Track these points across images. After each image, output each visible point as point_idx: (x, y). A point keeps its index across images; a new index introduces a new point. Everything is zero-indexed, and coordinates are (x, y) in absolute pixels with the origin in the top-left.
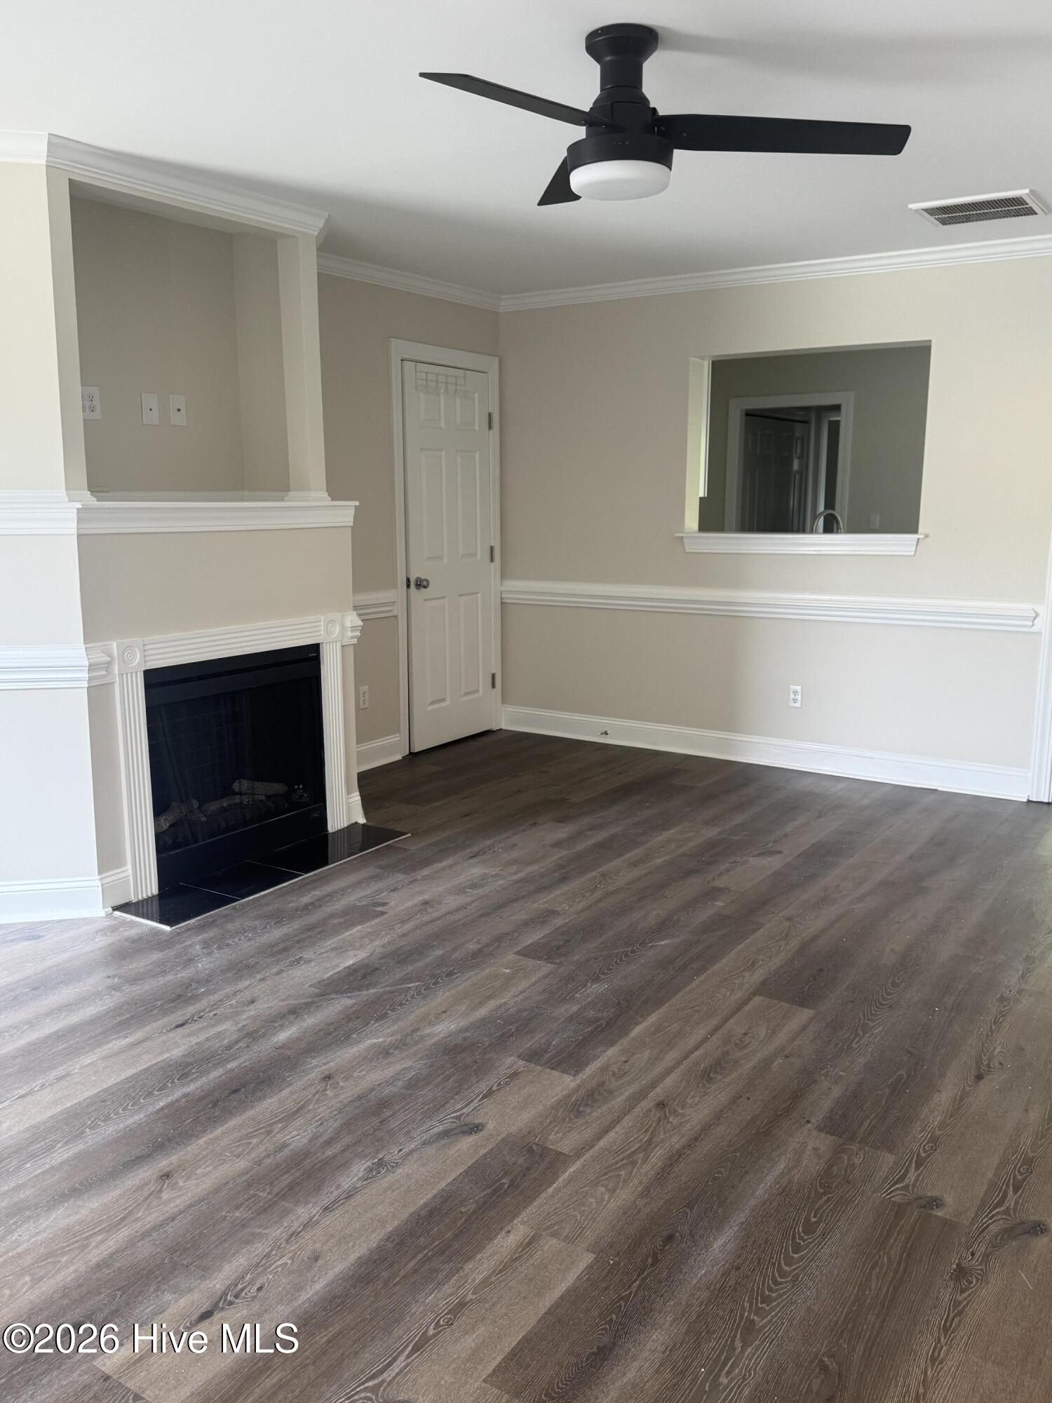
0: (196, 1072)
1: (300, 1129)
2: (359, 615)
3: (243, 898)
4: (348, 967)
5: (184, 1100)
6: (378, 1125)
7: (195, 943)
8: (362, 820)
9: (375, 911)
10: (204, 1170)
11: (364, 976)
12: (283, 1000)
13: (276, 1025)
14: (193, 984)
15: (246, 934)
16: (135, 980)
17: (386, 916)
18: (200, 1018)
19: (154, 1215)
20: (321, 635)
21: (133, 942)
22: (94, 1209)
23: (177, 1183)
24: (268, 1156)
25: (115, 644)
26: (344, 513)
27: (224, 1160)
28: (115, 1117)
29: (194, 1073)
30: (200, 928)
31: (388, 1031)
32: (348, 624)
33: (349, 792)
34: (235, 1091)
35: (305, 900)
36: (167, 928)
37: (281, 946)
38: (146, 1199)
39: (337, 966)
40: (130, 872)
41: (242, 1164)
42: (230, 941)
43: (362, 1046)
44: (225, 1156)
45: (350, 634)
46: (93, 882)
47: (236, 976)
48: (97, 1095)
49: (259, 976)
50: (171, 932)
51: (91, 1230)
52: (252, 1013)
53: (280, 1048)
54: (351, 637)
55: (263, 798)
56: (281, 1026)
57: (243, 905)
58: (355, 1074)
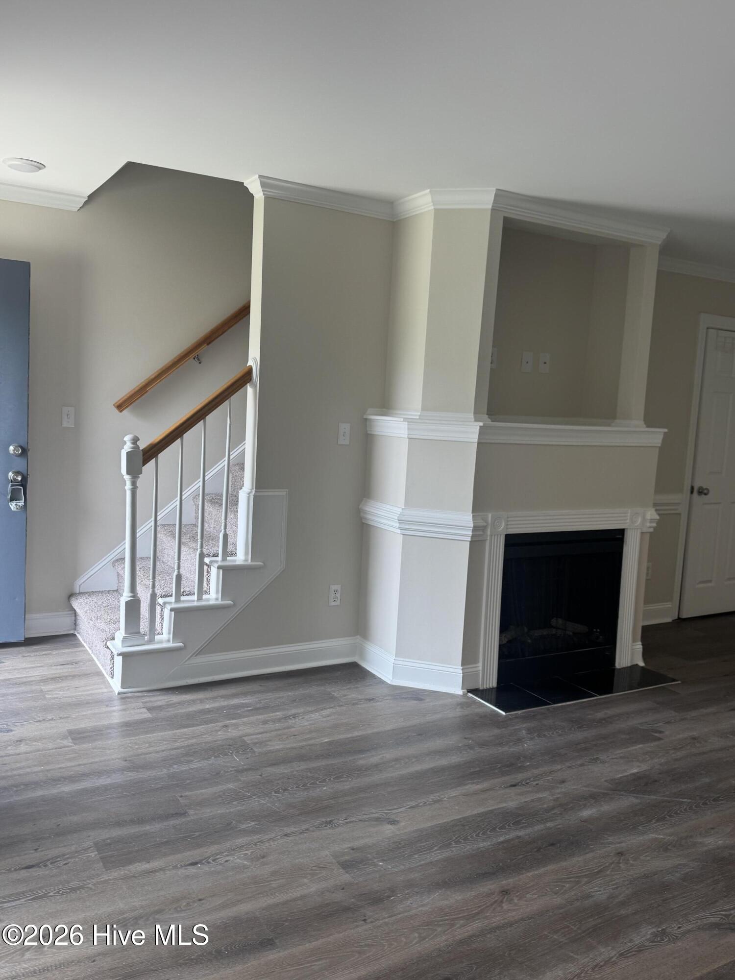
0: (525, 823)
1: (601, 887)
2: (656, 510)
3: (554, 704)
4: (634, 774)
5: (517, 840)
6: (661, 902)
7: (522, 728)
8: (641, 664)
9: (653, 735)
10: (531, 896)
11: (646, 784)
12: (585, 786)
13: (581, 803)
14: (521, 758)
15: (557, 731)
16: (483, 744)
17: (662, 742)
18: (527, 783)
19: (498, 918)
20: (627, 523)
21: (481, 717)
22: (458, 900)
23: (512, 900)
24: (578, 900)
25: (490, 515)
26: (656, 437)
27: (546, 893)
28: (471, 839)
29: (523, 823)
30: (525, 718)
31: (668, 831)
32: (648, 517)
33: (634, 641)
34: (552, 844)
35: (600, 715)
36: (503, 713)
37: (583, 746)
38: (492, 905)
39: (625, 771)
40: (480, 668)
41: (558, 900)
42: (546, 733)
43: (646, 837)
44: (546, 890)
45: (648, 525)
46: (457, 671)
47: (551, 760)
48: (459, 820)
49: (568, 764)
50: (506, 716)
51: (456, 914)
52: (563, 790)
53: (585, 821)
54: (649, 526)
55: (571, 634)
56: (585, 805)
57: (554, 708)
58: (642, 858)
